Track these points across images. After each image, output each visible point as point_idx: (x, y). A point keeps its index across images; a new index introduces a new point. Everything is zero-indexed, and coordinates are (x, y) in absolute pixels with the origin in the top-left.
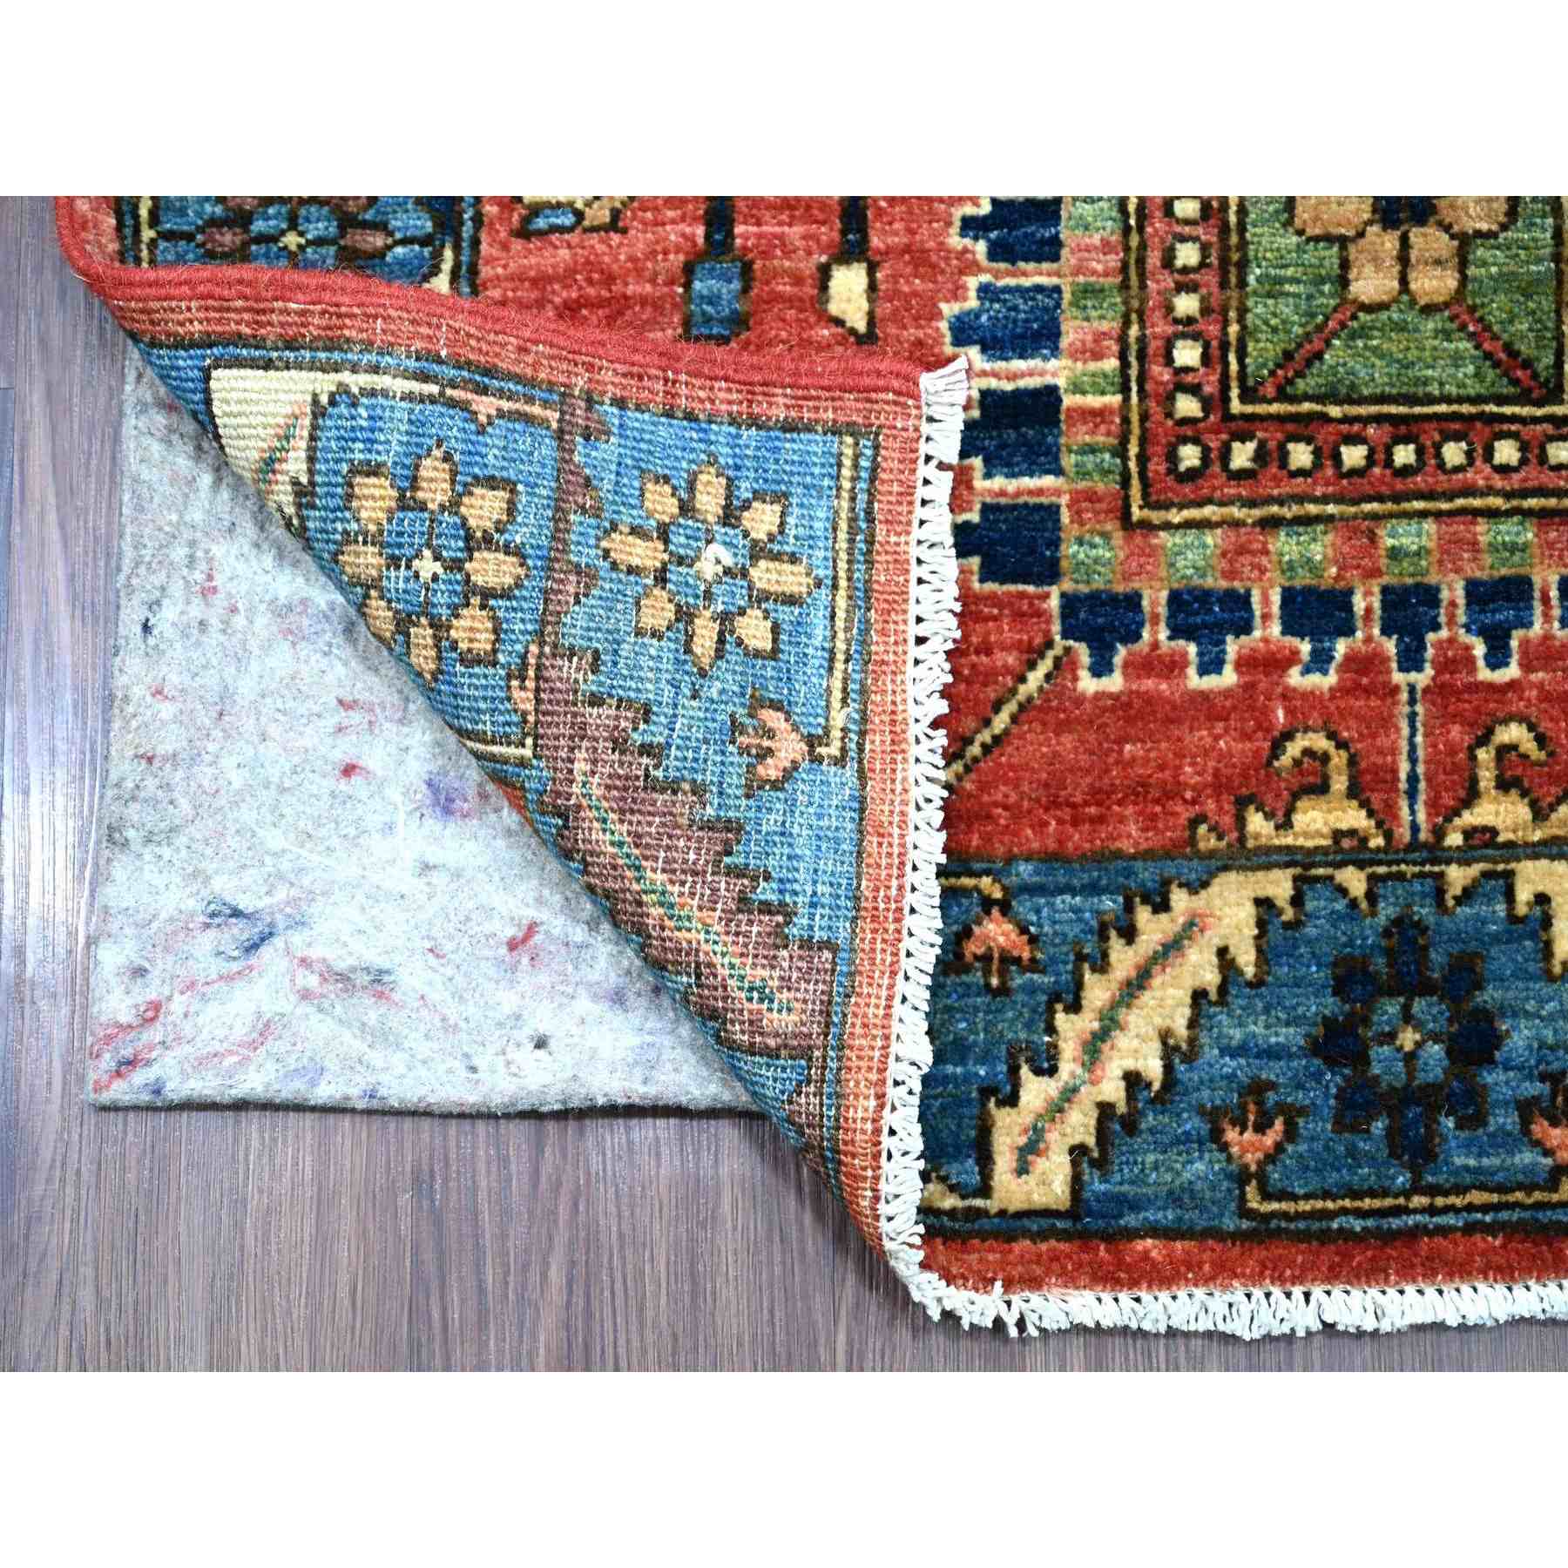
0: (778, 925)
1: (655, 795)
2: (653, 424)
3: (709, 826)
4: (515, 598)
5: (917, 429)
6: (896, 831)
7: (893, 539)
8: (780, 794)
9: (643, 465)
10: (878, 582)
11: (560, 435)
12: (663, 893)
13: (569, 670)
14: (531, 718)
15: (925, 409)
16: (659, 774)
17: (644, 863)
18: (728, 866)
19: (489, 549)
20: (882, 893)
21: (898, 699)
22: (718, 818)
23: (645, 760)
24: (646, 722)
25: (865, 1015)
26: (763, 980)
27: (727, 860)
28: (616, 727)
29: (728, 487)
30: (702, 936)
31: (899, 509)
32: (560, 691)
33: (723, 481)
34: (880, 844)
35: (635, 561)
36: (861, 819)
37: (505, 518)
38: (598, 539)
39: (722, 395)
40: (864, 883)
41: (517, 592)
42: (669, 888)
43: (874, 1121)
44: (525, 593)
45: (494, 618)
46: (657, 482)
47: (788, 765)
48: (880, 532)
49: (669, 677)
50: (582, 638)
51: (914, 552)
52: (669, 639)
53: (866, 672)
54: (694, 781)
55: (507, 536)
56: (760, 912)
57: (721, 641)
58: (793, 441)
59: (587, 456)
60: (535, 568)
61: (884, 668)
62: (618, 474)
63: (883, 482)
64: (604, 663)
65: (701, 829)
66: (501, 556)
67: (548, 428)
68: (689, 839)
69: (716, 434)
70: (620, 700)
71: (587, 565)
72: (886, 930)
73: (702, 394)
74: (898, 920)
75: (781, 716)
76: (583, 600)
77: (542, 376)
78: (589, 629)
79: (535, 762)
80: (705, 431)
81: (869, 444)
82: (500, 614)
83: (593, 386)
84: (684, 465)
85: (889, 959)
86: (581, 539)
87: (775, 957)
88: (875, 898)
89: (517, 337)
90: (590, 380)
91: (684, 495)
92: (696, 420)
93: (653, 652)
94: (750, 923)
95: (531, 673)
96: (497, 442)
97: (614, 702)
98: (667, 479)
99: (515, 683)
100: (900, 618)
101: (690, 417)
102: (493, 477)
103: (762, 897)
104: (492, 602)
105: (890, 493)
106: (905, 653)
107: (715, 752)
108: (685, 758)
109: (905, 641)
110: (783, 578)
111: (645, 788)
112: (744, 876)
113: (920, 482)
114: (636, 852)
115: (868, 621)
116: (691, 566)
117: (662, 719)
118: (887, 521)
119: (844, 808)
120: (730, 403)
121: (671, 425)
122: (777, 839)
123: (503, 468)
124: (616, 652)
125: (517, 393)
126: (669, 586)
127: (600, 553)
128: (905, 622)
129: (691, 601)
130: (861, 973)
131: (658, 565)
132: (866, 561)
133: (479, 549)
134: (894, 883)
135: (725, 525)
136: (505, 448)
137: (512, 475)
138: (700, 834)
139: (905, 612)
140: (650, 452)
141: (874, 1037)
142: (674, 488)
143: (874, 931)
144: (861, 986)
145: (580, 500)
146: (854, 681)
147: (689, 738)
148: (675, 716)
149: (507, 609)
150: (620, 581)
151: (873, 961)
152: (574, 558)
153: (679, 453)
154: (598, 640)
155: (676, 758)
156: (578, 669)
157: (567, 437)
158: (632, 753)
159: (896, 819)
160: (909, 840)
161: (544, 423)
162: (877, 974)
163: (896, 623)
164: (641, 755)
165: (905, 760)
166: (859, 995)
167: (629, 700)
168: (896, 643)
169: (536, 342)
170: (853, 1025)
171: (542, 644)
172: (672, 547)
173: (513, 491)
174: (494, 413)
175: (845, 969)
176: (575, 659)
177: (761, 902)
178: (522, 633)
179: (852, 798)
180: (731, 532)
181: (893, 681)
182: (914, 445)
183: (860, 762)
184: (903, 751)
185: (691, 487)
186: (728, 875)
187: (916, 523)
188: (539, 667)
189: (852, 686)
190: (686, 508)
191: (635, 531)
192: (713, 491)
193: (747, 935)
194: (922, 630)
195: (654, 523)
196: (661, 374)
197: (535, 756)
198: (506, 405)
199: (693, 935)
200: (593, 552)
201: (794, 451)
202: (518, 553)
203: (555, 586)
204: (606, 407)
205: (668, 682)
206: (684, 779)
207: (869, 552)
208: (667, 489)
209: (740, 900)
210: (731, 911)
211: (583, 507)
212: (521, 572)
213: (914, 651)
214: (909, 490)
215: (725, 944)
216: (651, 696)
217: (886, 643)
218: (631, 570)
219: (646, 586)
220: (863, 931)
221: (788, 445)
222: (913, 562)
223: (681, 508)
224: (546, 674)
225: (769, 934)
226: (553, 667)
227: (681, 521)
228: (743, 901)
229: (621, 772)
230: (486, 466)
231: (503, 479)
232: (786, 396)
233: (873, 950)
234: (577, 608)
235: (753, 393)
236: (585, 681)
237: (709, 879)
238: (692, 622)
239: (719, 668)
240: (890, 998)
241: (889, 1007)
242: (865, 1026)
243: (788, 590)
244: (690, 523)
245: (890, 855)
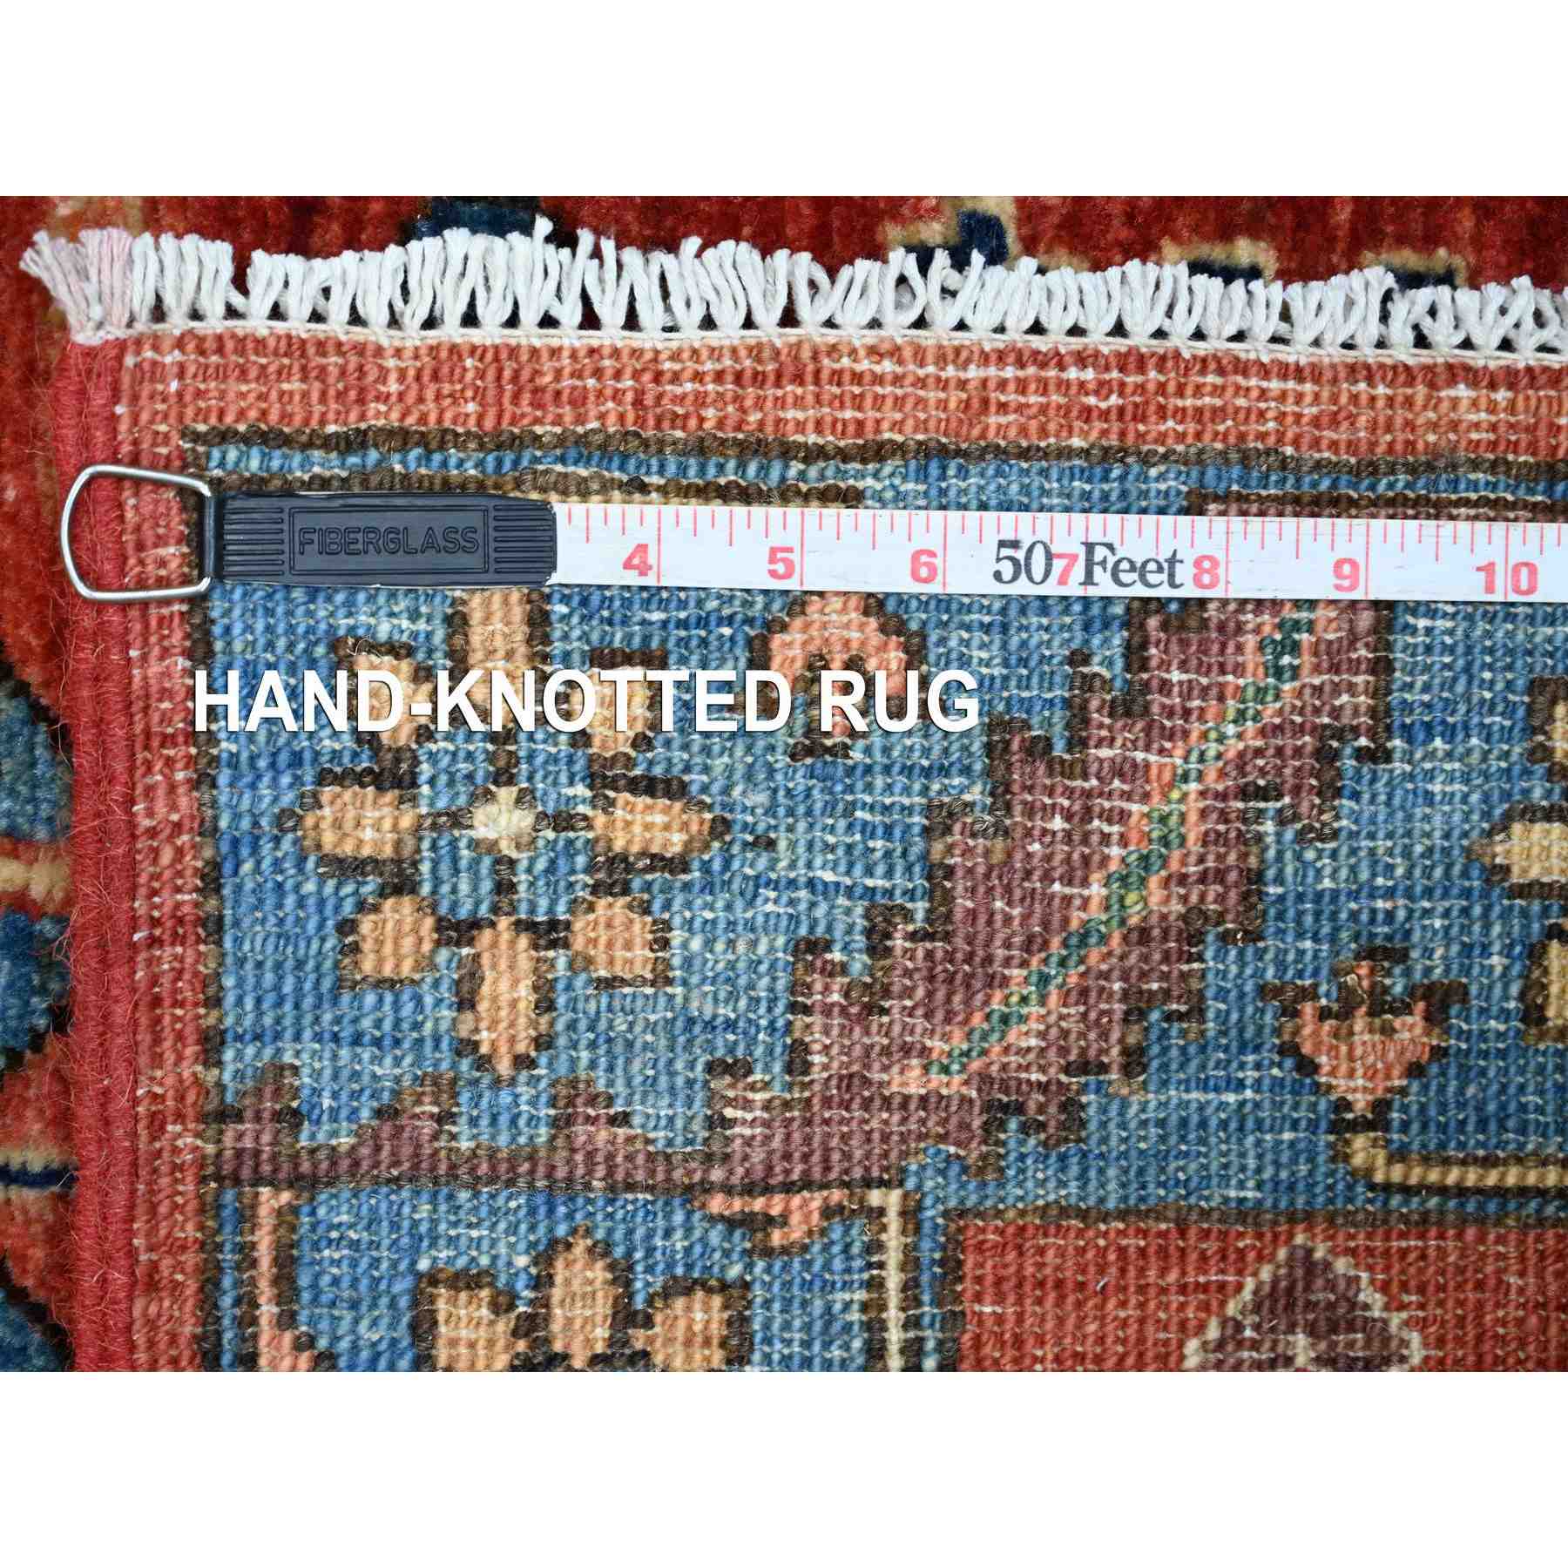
0: (1164, 626)
1: (958, 915)
2: (241, 962)
3: (1001, 793)
4: (629, 1254)
5: (180, 344)
6: (973, 373)
7: (393, 387)
8: (933, 637)
9: (327, 984)
10: (480, 418)
11: (306, 1184)
12: (1123, 879)
13: (745, 1122)
14: (837, 1195)
15: (142, 326)
16: (920, 907)
17: (1074, 925)
18: (1070, 748)
19: (547, 1319)
20: (1092, 400)
21: (709, 366)
22: (988, 772)
23: (898, 943)
24: (828, 946)
25: (1316, 422)
26: (1261, 647)
27: (1059, 749)
28: (844, 1011)
29: (339, 780)
30: (1193, 786)
31: (333, 371)
32: (788, 1137)
33: (328, 792)
34: (1003, 407)
35: (525, 992)
36: (959, 453)
37: (485, 1293)
38: (497, 1083)
39: (161, 808)
40: (1077, 442)
41: (619, 1252)
42: (1114, 866)
43: (1493, 386)
44: (619, 1235)
45: (667, 1294)
46: (355, 949)
47: (873, 623)
48: (379, 416)
49: (739, 904)
50: (689, 1103)
51: (413, 335)
52: (667, 906)
53: (661, 443)
54: (926, 831)
55: (520, 1285)
56: (1144, 667)
57: (648, 786)
58: (228, 630)
59: (334, 1115)
60: (570, 1216)
61: (649, 400)
62: (357, 1040)
63: (285, 417)
64: (731, 1050)
65: (1008, 808)
66: (557, 1293)
67: (295, 1210)
68: (1028, 833)
69: (237, 816)
70: (793, 1007)
71: (553, 1102)
72: (1162, 388)
73: (167, 856)
74: (1141, 363)
75: (777, 640)
76: (618, 1108)
77: (191, 1232)
78: (672, 1090)
79: (911, 1183)
80: (235, 843)
81: (216, 454)
82: (658, 1282)
83: (190, 1112)
84: (310, 887)
85: (1211, 379)
86: (504, 1120)
87: (1222, 628)
88: (1105, 415)
89: (130, 1298)
90: (180, 1117)
91: (371, 885)
92: (216, 865)
93: (696, 944)
94: (1165, 687)
95: (758, 1204)
96: (345, 1326)
97: (800, 1020)
98: (347, 927)
99: (776, 1238)
100: (547, 366)
101: (211, 881)
102: (413, 1327)
103: (1119, 664)
104: (639, 1303)
105: (305, 395)
106: (616, 353)
107: (869, 788)
108: (888, 854)
109: (592, 351)
110: (499, 642)
111: (947, 937)
112: (1084, 707)
113: (280, 326)
114: (1056, 942)
115: (561, 441)
116: (512, 863)
117: (820, 912)
118: (361, 401)
119: (943, 492)
120: (172, 788)
121: (236, 924)
122: (1014, 642)
123: (393, 1305)
124: (710, 1026)
125: (238, 1283)
126: (561, 913)
127: (523, 1076)
128: (555, 352)
129: (581, 861)
130: (1242, 437)
131: (524, 941)
132: (442, 447)
133: (547, 1341)
134: (1073, 373)
135: (414, 784)
136: (354, 1305)
137: (402, 1285)
138: (1018, 809)
139: (534, 352)
140: (300, 965)
141: (1354, 398)
142: (361, 907)
143: (1162, 412)
144: (1262, 436)
145: (428, 1127)
146: (683, 469)
147: (849, 848)
148: (811, 884)
149: (649, 1270)
150: (572, 1026)
151: (1218, 413)
152: (543, 1133)
153: (290, 901)
154: (691, 1066)
155: (889, 874)
156: (747, 1105)
157: (305, 1167)
158: (887, 971)
159: (950, 372)
160: (993, 343)
161: (286, 1218)
162: (1241, 402)
163: (558, 374)
164: (888, 951)
165: (833, 350)
166: (1280, 439)
167: (792, 989)
168: (598, 373)
169: (132, 1253)
170: (1334, 445)
171: (707, 1188)
172: (484, 910)
173: (433, 1279)
174: (288, 1337)
175: (1236, 472)
176: (729, 1113)
177: (1128, 668)
178: (688, 1231)
179: (922, 475)
180: (425, 769)
181: (676, 378)
182: (210, 345)
183: (844, 455)
184: (815, 356)
185: (348, 868)
186: (1084, 743)
187: (358, 333)
188: (749, 1190)
189: (692, 476)
190: (400, 882)
191: (466, 1003)
192: (351, 814)
193: (1188, 690)
194: (570, 313)
195: (443, 955)
196: (142, 957)
197: (901, 1184)
198: (267, 1310)
199: (1194, 806)
200: (526, 1092)
201: (248, 628)
202: (547, 1254)
203: (601, 1171)
204: (227, 1077)
205: (750, 904)
206: (925, 856)
207: (423, 440)
208: (366, 924)
209: (1128, 713)
210: (1148, 730)
211: (440, 1119)
212: (580, 1249)
213: (612, 333)
214: (294, 347)
215: (1204, 736)
216: (781, 941)
217: (600, 394)
218: (545, 1004)
219: (571, 965)
220: (1162, 438)
221: (238, 646)
222: (432, 335)
223: (398, 891)
224: (759, 1172)
225: (1184, 643)
226: (746, 1158)
227: (426, 889)
228: (1128, 707)
229: (920, 993)
230: (394, 1342)
231: (415, 1304)
232: (144, 658)
233: (1199, 412)
234: (637, 1120)
235: (148, 734)
236: (766, 1085)
237: (1094, 782)
238: (624, 858)
239: (705, 789)
240: (1284, 371)
241: (1299, 373)
242: (1334, 422)
243: (521, 632)
244: (425, 868)
245: (1022, 385)
